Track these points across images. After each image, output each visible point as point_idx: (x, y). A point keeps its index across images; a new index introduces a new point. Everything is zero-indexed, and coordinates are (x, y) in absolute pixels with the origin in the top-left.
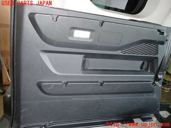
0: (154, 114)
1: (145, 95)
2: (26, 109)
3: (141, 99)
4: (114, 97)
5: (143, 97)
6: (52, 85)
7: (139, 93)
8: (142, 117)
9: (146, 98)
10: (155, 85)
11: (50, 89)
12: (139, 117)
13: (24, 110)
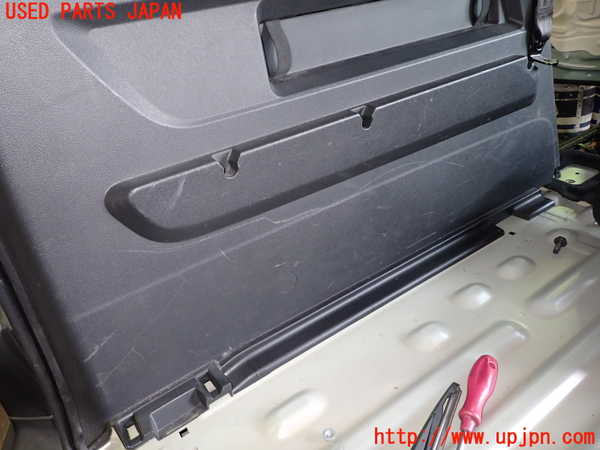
0: (546, 187)
1: (510, 122)
2: (107, 338)
3: (500, 140)
4: (417, 165)
5: (507, 132)
6: (176, 182)
7: (493, 119)
8: (516, 208)
9: (515, 132)
10: (536, 68)
11: (173, 205)
12: (510, 212)
13: (97, 348)
